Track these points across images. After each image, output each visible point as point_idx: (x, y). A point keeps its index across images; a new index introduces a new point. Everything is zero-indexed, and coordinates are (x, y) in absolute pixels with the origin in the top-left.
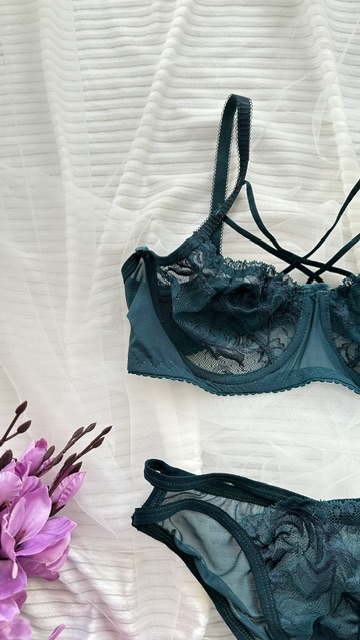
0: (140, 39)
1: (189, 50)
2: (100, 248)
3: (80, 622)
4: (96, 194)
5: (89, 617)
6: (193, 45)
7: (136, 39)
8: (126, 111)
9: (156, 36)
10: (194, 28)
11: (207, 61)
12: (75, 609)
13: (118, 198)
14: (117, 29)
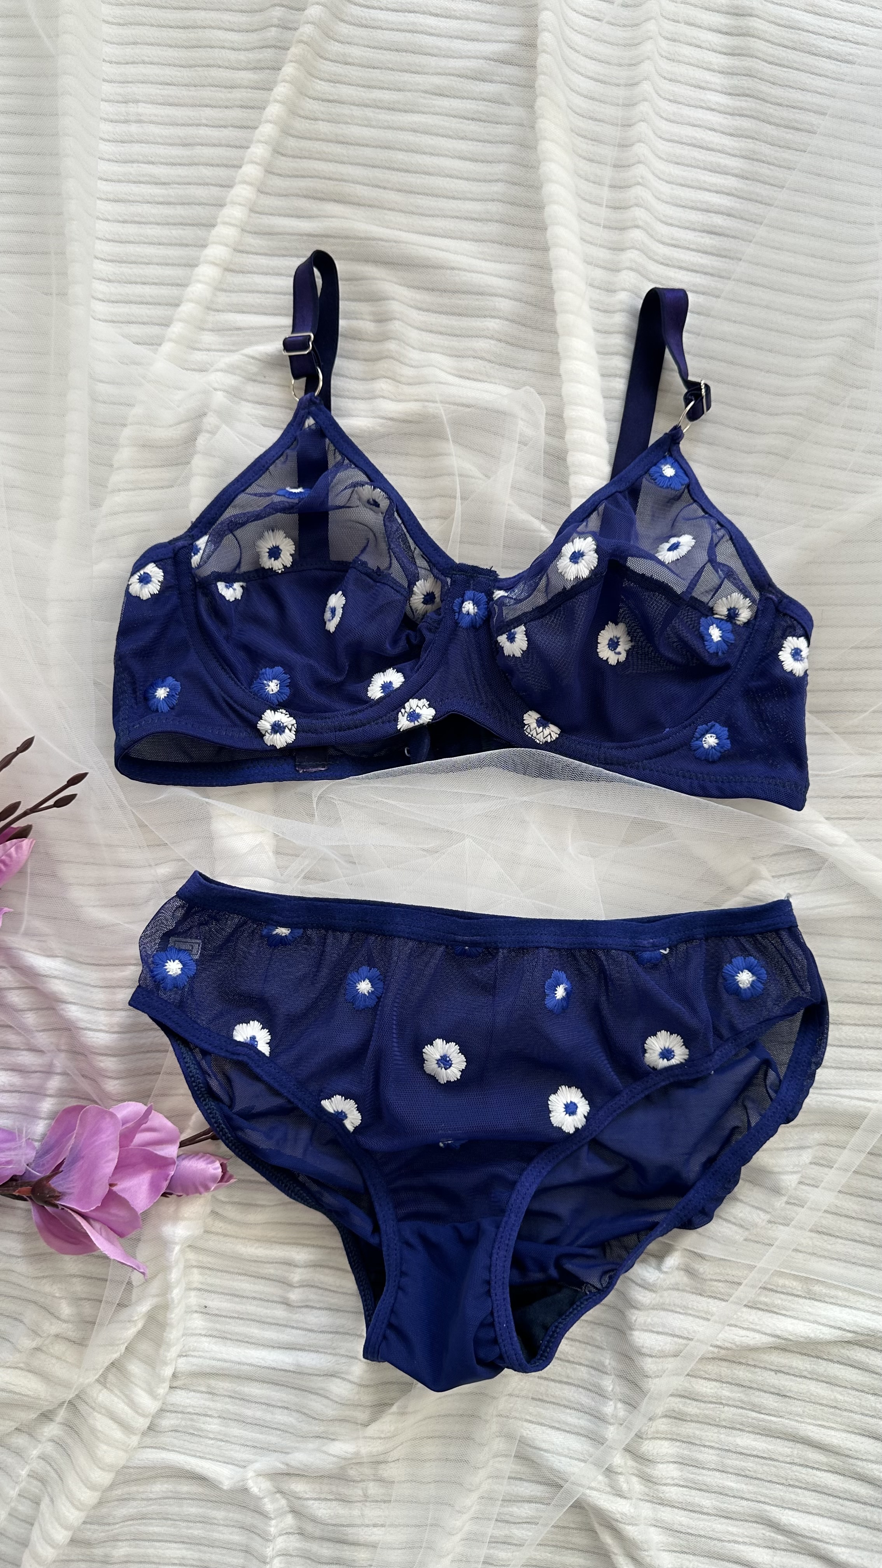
0: (242, 56)
1: (322, 87)
2: (127, 432)
3: (34, 1080)
4: (127, 337)
5: (48, 1072)
6: (334, 81)
7: (232, 55)
8: (200, 192)
9: (268, 54)
10: (335, 48)
11: (357, 112)
12: (26, 1059)
13: (167, 347)
14: (200, 33)
